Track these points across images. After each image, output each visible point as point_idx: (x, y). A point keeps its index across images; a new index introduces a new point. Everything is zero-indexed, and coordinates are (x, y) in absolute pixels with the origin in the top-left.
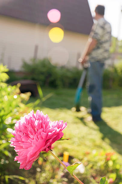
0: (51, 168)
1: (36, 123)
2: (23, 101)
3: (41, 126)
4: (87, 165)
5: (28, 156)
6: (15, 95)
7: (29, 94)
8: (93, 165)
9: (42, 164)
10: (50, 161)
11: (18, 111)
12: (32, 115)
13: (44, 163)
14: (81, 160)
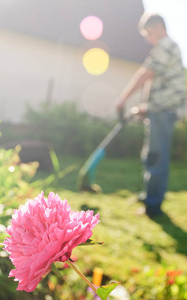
0: (71, 297)
1: (47, 213)
2: (24, 177)
3: (55, 218)
4: (134, 292)
5: (32, 268)
6: (11, 165)
7: (35, 165)
8: (144, 293)
9: (55, 289)
10: (69, 283)
11: (15, 195)
12: (40, 200)
13: (59, 287)
14: (123, 283)
